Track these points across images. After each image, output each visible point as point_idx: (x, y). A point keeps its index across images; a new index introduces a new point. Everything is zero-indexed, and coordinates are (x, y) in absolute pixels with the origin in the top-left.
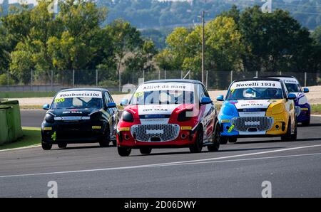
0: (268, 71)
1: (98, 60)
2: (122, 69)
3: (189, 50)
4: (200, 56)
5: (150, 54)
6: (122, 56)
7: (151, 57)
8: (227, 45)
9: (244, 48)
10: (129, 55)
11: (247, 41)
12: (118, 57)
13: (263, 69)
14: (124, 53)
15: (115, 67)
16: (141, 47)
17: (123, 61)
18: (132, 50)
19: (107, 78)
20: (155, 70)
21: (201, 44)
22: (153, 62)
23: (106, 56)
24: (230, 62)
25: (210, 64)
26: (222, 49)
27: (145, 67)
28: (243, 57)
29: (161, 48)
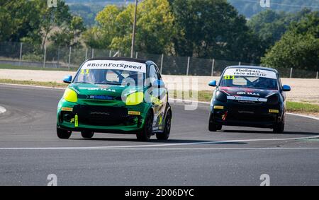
0: (199, 57)
1: (23, 33)
2: (47, 44)
3: (118, 30)
4: (130, 36)
5: (78, 31)
6: (48, 31)
7: (79, 34)
8: (159, 27)
9: (177, 31)
10: (55, 30)
11: (180, 24)
12: (43, 31)
13: (195, 55)
14: (51, 27)
15: (40, 42)
16: (69, 22)
17: (49, 35)
18: (59, 25)
19: (31, 52)
20: (81, 47)
21: (132, 24)
22: (81, 39)
23: (32, 30)
24: (161, 46)
25: (139, 45)
26: (154, 31)
27: (72, 43)
28: (175, 40)
29: (90, 24)
